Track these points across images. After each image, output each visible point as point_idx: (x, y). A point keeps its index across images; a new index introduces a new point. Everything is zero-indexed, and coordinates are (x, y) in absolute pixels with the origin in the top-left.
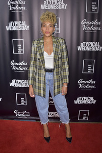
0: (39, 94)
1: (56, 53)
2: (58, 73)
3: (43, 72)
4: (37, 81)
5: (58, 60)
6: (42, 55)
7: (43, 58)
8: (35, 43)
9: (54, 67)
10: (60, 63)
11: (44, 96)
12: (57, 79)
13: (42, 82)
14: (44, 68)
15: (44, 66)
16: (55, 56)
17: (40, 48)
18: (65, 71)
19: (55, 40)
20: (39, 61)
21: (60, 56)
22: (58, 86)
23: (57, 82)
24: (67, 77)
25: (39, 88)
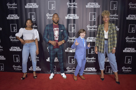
0: (100, 52)
1: (110, 31)
2: (110, 41)
3: (103, 40)
4: (100, 45)
5: (111, 35)
6: (103, 31)
7: (104, 33)
8: (100, 26)
9: (108, 38)
10: (112, 36)
11: (103, 53)
12: (110, 44)
13: (103, 45)
14: (104, 38)
15: (104, 37)
16: (109, 32)
17: (102, 28)
18: (115, 41)
19: (110, 24)
20: (102, 35)
21: (112, 33)
22: (110, 48)
23: (110, 46)
24: (116, 44)
25: (101, 49)
